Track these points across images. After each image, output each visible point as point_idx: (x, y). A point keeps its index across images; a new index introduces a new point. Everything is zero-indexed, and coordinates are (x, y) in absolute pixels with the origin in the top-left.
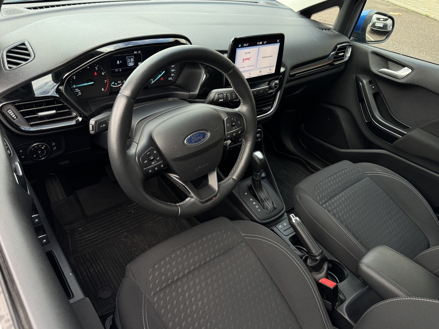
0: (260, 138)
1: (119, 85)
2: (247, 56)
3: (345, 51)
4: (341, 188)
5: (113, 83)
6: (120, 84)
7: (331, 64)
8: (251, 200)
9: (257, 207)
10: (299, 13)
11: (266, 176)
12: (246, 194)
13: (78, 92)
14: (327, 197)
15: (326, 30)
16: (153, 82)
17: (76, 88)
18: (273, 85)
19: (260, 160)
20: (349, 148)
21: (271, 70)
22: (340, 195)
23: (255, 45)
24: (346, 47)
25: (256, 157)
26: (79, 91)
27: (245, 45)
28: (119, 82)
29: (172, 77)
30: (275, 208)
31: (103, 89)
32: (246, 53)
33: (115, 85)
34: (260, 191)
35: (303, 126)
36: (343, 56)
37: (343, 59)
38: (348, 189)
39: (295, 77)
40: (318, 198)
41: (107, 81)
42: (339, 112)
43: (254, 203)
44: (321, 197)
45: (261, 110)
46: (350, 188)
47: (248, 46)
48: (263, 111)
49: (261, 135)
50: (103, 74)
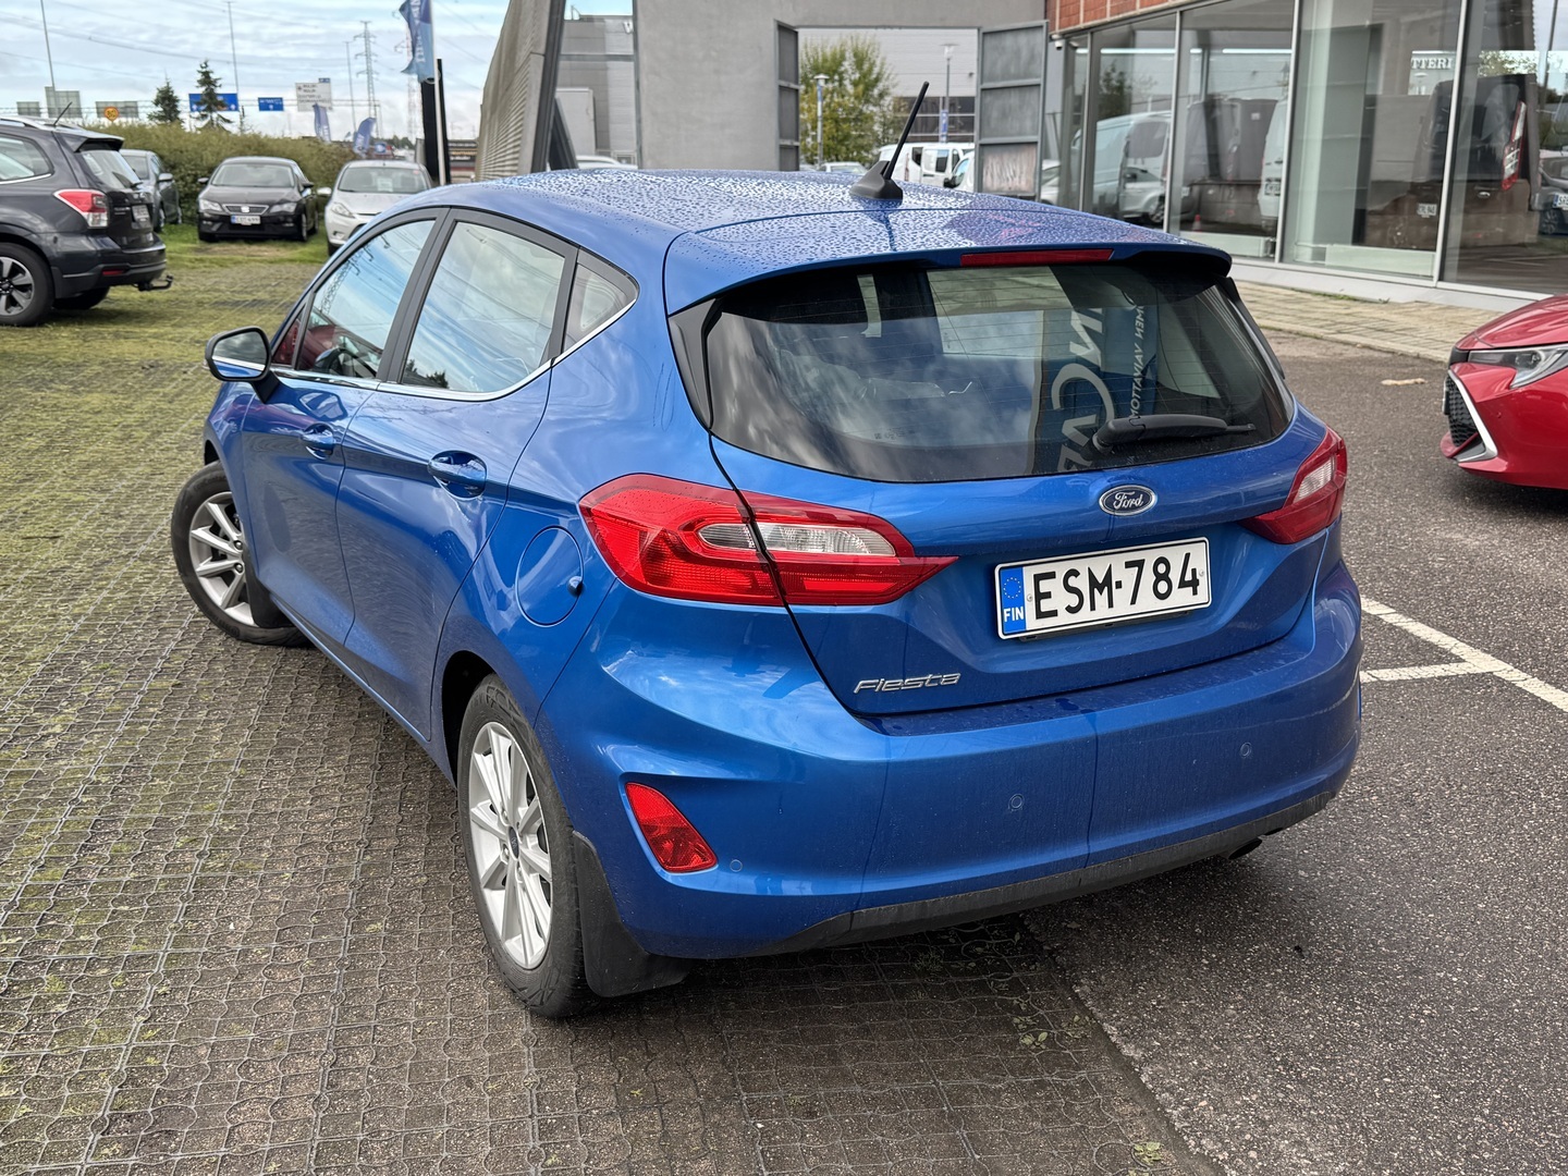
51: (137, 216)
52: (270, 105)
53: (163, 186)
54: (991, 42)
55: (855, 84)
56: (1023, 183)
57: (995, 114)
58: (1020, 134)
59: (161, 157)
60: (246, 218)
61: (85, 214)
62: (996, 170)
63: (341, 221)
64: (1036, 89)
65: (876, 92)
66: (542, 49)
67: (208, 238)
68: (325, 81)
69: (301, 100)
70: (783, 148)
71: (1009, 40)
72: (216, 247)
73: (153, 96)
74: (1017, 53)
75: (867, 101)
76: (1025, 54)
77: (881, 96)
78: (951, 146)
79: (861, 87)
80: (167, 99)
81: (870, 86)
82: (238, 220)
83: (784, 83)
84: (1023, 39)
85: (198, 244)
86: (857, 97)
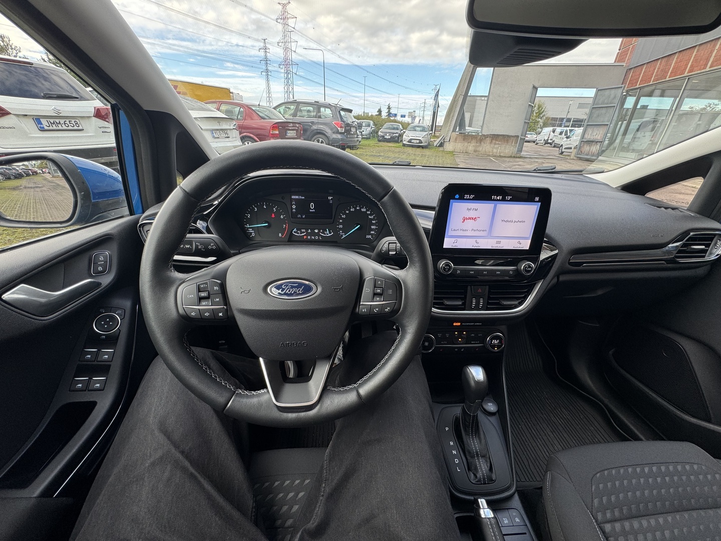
0: (499, 347)
1: (303, 234)
2: (472, 214)
3: (710, 244)
4: (667, 503)
5: (295, 230)
6: (304, 232)
7: (672, 261)
8: (452, 443)
9: (456, 460)
10: (620, 188)
11: (498, 411)
12: (447, 429)
13: (252, 233)
14: (621, 510)
15: (666, 208)
16: (344, 236)
17: (250, 228)
18: (522, 268)
19: (478, 383)
20: (709, 421)
21: (520, 244)
22: (661, 520)
23: (489, 199)
24: (714, 237)
25: (470, 375)
26: (253, 231)
27: (467, 196)
28: (303, 230)
29: (372, 235)
30: (491, 480)
31: (280, 235)
32: (469, 210)
33: (298, 233)
34: (472, 436)
35: (611, 352)
36: (704, 251)
37: (704, 257)
38: (686, 515)
39: (581, 268)
40: (596, 501)
41: (286, 226)
42: (689, 347)
43: (454, 452)
44: (604, 502)
45: (499, 303)
46: (694, 513)
47: (473, 199)
48: (501, 305)
49: (500, 342)
50: (282, 217)
51: (352, 130)
52: (403, 116)
53: (373, 129)
54: (600, 93)
55: (536, 113)
56: (599, 137)
57: (595, 115)
58: (603, 122)
59: (374, 123)
60: (388, 137)
61: (339, 129)
62: (590, 132)
63: (406, 137)
64: (613, 108)
65: (541, 116)
66: (463, 94)
67: (379, 141)
68: (415, 111)
69: (409, 115)
70: (525, 122)
71: (607, 92)
72: (380, 143)
73: (377, 110)
74: (609, 96)
75: (538, 118)
76: (612, 96)
77: (543, 116)
78: (565, 128)
79: (538, 114)
80: (380, 111)
81: (540, 114)
82: (386, 137)
83: (530, 104)
84: (613, 91)
85: (377, 142)
86: (536, 117)
